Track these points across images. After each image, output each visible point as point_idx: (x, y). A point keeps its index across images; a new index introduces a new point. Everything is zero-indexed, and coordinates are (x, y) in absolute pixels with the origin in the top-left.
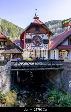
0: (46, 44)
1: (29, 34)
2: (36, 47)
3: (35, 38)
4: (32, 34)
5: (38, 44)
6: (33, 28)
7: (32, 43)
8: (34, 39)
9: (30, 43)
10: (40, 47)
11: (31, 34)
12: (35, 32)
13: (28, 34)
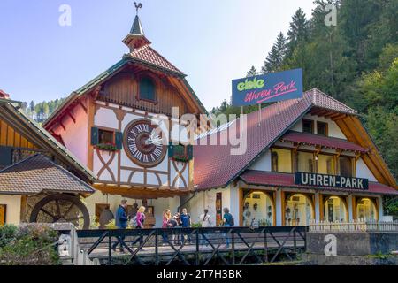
0: (180, 163)
1: (111, 105)
2: (143, 173)
3: (136, 131)
4: (124, 108)
5: (150, 158)
6: (129, 81)
7: (123, 151)
8: (132, 136)
9: (114, 151)
10: (156, 173)
11: (117, 107)
12: (139, 104)
13: (107, 106)
